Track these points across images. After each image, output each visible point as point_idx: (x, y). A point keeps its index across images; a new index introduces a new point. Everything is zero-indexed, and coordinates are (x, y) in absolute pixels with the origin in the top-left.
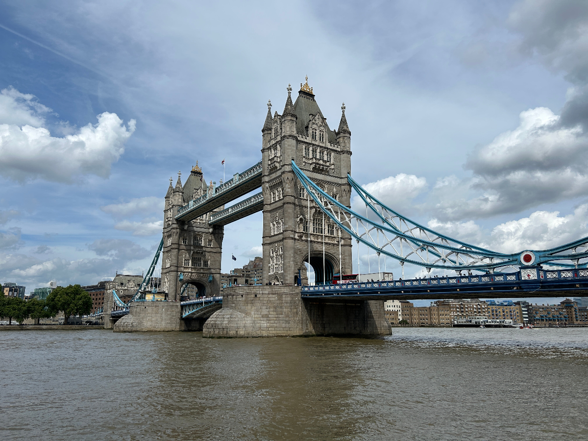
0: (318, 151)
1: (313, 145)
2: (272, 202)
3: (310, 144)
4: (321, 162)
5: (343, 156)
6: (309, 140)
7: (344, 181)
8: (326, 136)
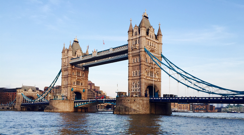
0: (152, 43)
1: (150, 40)
2: (133, 63)
3: (149, 40)
4: (153, 48)
5: (159, 45)
6: (149, 38)
7: (160, 56)
8: (154, 36)
